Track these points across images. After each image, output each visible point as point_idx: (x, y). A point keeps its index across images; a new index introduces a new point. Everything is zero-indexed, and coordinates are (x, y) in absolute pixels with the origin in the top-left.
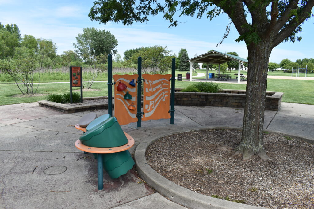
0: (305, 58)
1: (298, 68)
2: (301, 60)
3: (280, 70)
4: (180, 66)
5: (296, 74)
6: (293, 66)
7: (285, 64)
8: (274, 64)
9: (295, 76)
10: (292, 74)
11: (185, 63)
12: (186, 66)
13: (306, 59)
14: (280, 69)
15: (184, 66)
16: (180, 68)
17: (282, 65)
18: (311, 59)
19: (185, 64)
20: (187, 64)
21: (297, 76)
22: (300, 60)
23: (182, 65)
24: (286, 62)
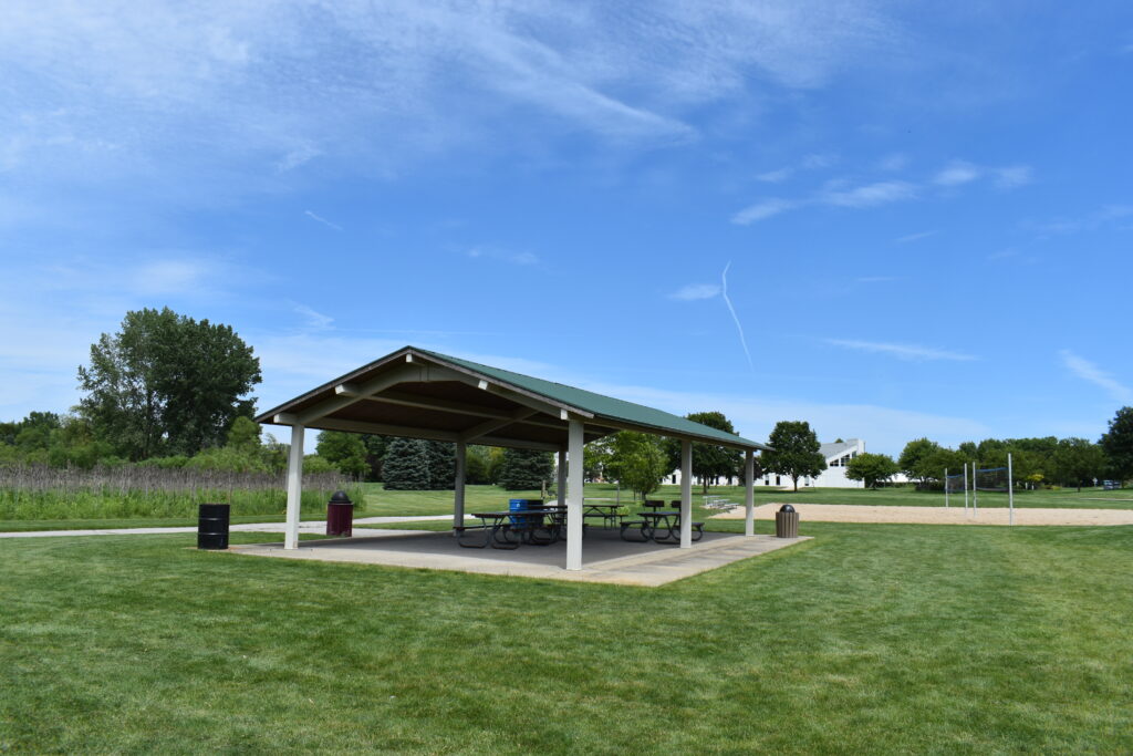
0: (988, 438)
1: (970, 472)
2: (977, 445)
3: (904, 484)
4: (508, 471)
5: (966, 497)
6: (950, 464)
7: (918, 458)
8: (876, 458)
9: (961, 504)
10: (946, 497)
11: (526, 458)
12: (531, 467)
13: (991, 441)
14: (901, 478)
15: (522, 467)
16: (507, 477)
17: (909, 461)
18: (1010, 441)
19: (526, 462)
20: (534, 459)
21: (971, 505)
22: (972, 445)
23: (515, 465)
24: (924, 450)
